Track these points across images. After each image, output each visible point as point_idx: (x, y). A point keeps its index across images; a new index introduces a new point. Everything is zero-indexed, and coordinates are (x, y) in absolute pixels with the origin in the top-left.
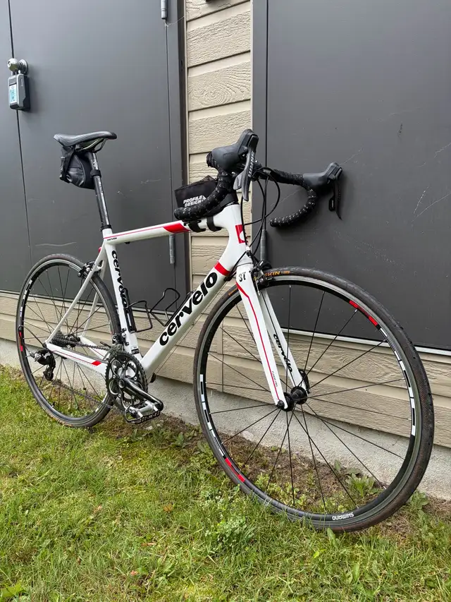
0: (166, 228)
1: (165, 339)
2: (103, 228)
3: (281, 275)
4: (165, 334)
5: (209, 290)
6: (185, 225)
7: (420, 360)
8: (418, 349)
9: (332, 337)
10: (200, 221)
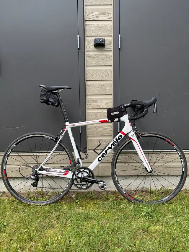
0: (99, 121)
1: (100, 159)
2: (66, 122)
3: (144, 134)
4: (100, 157)
5: (119, 141)
6: (108, 120)
7: (184, 153)
8: (183, 150)
9: (161, 151)
10: (115, 119)
